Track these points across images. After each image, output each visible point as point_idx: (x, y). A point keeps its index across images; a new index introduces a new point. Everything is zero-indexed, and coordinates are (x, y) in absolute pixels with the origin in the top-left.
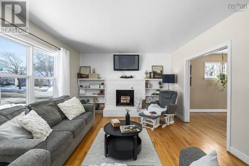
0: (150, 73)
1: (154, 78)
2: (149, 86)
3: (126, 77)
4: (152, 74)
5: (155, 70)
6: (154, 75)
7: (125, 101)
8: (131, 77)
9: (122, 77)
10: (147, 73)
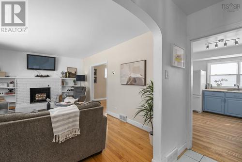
0: (66, 73)
1: (69, 77)
2: (65, 84)
3: (42, 76)
4: (68, 74)
5: (70, 71)
6: (70, 75)
7: (41, 98)
8: (48, 76)
9: (37, 76)
10: (63, 73)
